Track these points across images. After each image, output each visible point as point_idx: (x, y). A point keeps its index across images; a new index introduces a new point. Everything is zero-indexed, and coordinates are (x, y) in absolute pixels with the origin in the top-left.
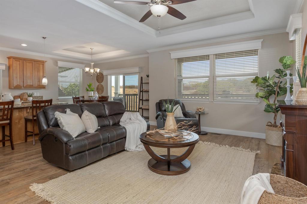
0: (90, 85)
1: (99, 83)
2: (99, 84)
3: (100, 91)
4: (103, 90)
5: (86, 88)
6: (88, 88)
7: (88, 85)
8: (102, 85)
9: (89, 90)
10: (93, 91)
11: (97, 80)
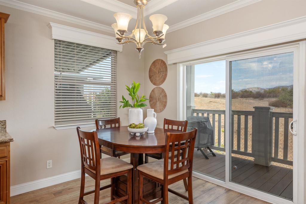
0: (134, 88)
1: (154, 84)
2: (155, 87)
3: (158, 104)
4: (166, 102)
5: (123, 98)
6: (128, 98)
7: (129, 90)
8: (163, 90)
9: (131, 102)
10: (141, 106)
11: (150, 77)
